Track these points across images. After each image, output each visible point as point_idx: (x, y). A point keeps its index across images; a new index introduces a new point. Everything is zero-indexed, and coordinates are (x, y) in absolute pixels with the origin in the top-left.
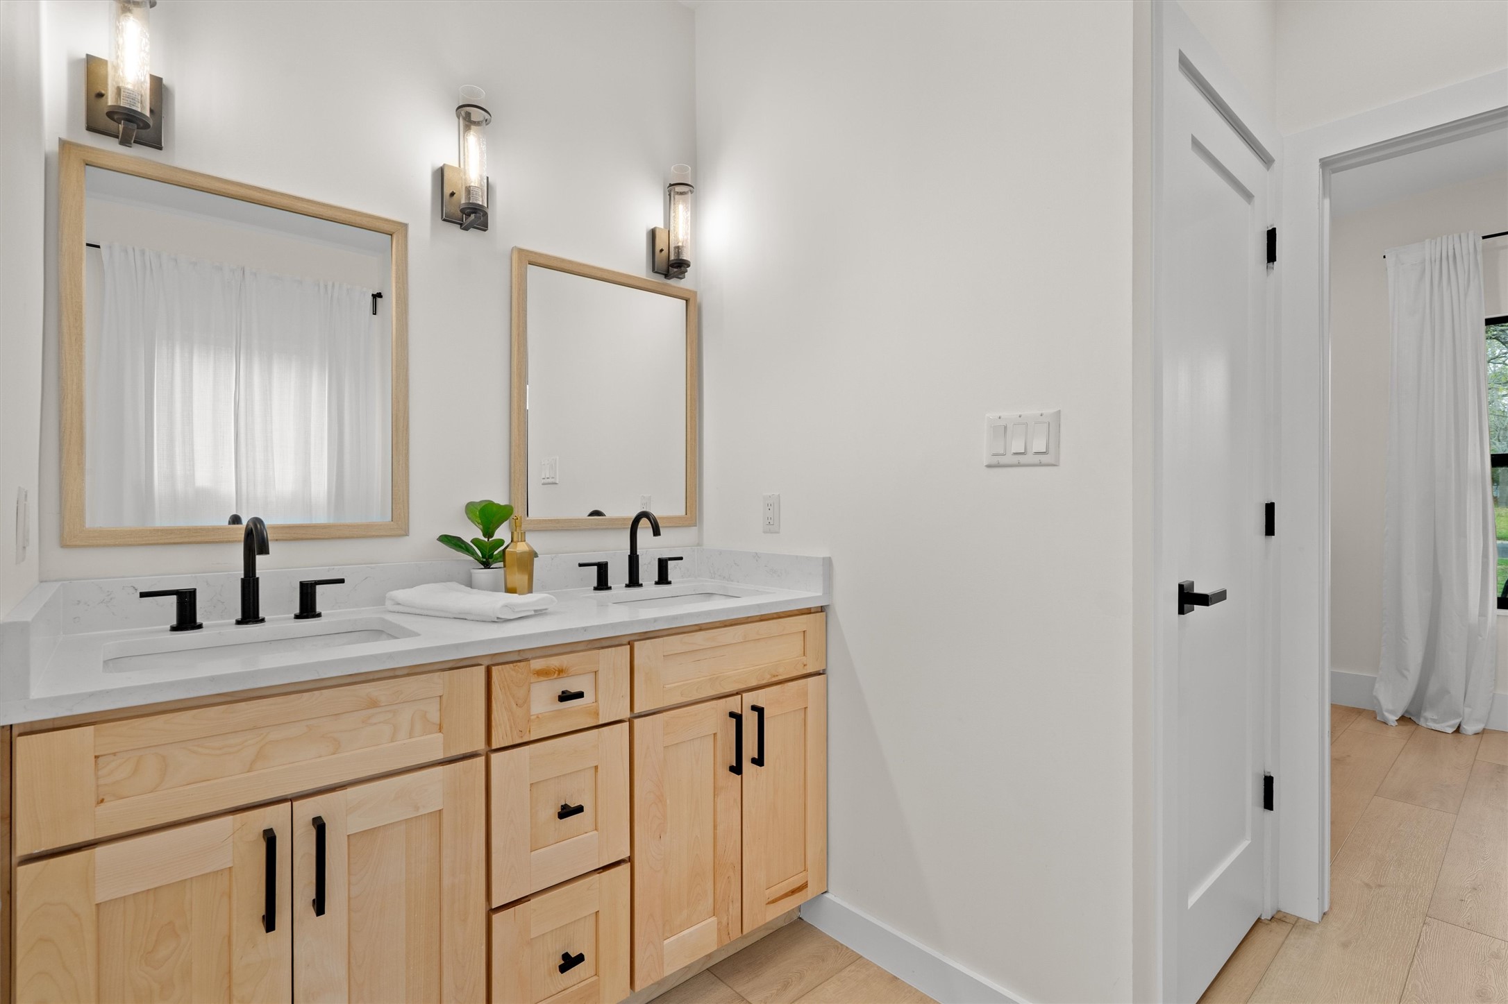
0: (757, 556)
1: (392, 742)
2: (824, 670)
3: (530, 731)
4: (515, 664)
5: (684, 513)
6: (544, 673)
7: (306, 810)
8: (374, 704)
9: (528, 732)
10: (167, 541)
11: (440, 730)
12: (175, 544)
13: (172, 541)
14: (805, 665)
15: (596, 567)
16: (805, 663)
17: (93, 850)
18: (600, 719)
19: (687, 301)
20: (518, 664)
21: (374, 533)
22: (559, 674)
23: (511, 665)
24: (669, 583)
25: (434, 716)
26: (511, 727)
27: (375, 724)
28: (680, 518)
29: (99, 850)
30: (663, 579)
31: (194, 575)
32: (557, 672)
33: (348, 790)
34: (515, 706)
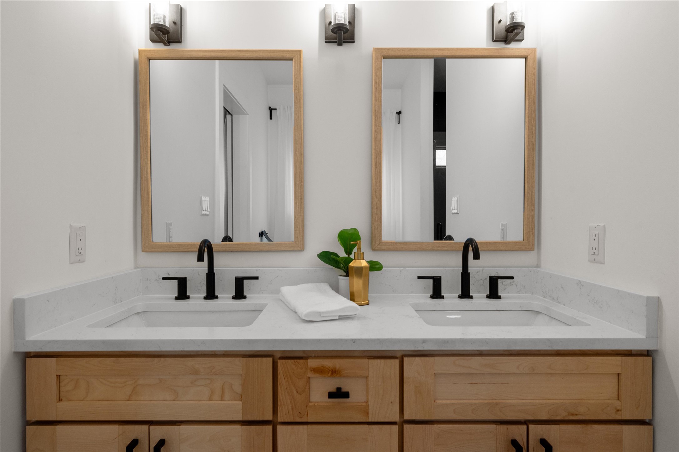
0: (580, 284)
1: (210, 400)
2: (651, 420)
3: (307, 414)
4: (296, 360)
5: (522, 239)
6: (320, 371)
7: (158, 433)
8: (196, 372)
9: (306, 415)
10: (182, 250)
11: (241, 399)
12: (185, 252)
13: (184, 250)
14: (618, 410)
15: (432, 280)
16: (619, 408)
17: (56, 426)
18: (370, 417)
19: (526, 58)
20: (298, 360)
21: (282, 249)
22: (332, 374)
23: (293, 361)
24: (499, 298)
25: (238, 388)
26: (292, 409)
27: (199, 386)
28: (516, 243)
29: (59, 428)
30: (494, 294)
31: (193, 269)
32: (330, 372)
33: (181, 427)
34: (295, 392)
